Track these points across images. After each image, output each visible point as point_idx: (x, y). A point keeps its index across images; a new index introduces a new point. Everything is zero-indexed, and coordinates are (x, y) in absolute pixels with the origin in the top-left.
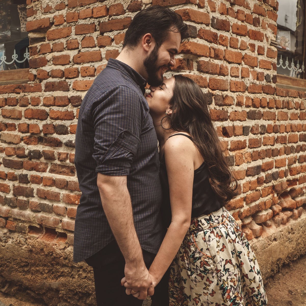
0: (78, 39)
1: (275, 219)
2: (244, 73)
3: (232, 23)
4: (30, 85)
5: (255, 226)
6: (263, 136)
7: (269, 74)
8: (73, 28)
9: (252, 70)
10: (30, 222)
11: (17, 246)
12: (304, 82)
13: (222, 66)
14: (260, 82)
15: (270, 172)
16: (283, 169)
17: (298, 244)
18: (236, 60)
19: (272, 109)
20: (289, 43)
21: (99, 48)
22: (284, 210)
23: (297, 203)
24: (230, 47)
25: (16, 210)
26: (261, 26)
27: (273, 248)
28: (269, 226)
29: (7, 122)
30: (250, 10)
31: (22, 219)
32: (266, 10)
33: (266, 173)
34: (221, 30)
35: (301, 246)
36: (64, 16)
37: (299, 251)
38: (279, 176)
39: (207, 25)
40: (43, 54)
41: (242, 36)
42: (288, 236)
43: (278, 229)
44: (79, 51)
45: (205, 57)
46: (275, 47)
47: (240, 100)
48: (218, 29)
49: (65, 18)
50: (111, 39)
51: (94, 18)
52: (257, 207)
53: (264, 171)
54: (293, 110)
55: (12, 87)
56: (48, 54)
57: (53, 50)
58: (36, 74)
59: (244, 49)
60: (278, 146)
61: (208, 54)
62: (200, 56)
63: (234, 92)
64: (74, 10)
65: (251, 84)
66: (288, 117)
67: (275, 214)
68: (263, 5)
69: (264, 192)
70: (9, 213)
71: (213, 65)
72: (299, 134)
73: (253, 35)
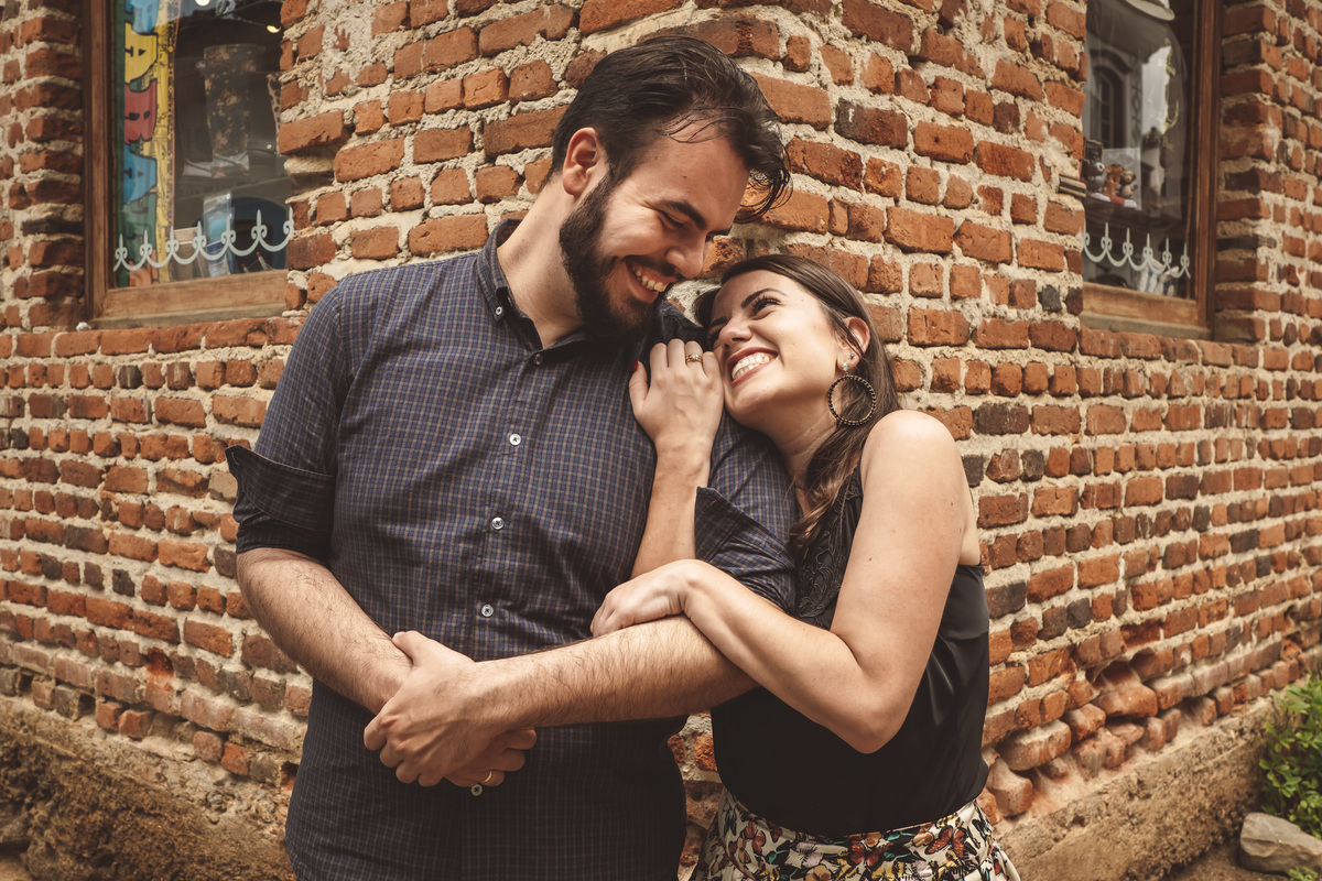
0: (421, 176)
1: (1082, 754)
2: (961, 283)
3: (916, 121)
4: (290, 321)
5: (1005, 781)
6: (1033, 486)
7: (1056, 286)
8: (408, 141)
9: (991, 272)
10: (287, 751)
11: (249, 827)
12: (1187, 310)
13: (878, 261)
14: (1022, 312)
15: (1059, 602)
16: (1108, 589)
17: (1164, 831)
18: (929, 240)
19: (1068, 399)
20: (1136, 187)
21: (482, 205)
22: (1114, 720)
23: (1158, 699)
24: (909, 198)
25: (250, 713)
26: (1025, 129)
27: (1072, 849)
28: (1060, 777)
29: (227, 436)
30: (984, 78)
31: (267, 741)
32: (1042, 78)
33: (1047, 605)
34: (874, 143)
35: (1175, 835)
36: (384, 105)
37: (1168, 853)
38: (1091, 613)
39: (821, 127)
40: (326, 224)
41: (954, 163)
42: (1128, 806)
43: (1090, 784)
44: (426, 215)
45: (812, 232)
46: (1076, 197)
47: (944, 371)
48: (864, 142)
49: (386, 112)
50: (515, 176)
51: (469, 109)
52: (1011, 719)
53: (1036, 599)
54: (1145, 401)
55: (240, 326)
56: (337, 223)
57: (353, 213)
58: (306, 288)
59: (960, 205)
60: (1090, 517)
61: (822, 222)
62: (792, 230)
63: (923, 346)
64: (411, 84)
65: (988, 320)
66: (1125, 423)
67: (1077, 739)
68: (1030, 64)
69: (1038, 669)
70: (229, 720)
71: (841, 259)
72: (1164, 475)
73: (993, 159)
